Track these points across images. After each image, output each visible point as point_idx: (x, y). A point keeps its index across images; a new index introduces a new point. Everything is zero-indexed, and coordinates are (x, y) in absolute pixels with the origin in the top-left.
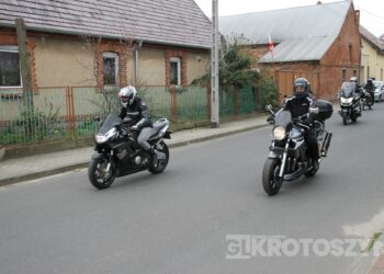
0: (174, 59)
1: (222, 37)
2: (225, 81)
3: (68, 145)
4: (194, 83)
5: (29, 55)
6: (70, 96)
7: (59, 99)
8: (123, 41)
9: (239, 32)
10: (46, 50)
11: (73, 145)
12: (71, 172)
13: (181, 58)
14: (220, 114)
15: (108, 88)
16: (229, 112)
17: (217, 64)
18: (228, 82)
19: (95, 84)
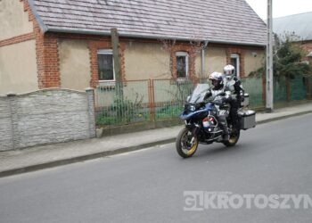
0: (234, 56)
1: (276, 36)
2: (278, 72)
3: (150, 127)
4: (251, 75)
5: (120, 56)
6: (151, 87)
7: (143, 90)
8: (193, 42)
9: (291, 31)
10: (133, 52)
11: (154, 126)
12: (152, 148)
13: (240, 54)
14: (275, 101)
15: (180, 80)
16: (281, 99)
17: (271, 59)
18: (281, 74)
19: (170, 77)
